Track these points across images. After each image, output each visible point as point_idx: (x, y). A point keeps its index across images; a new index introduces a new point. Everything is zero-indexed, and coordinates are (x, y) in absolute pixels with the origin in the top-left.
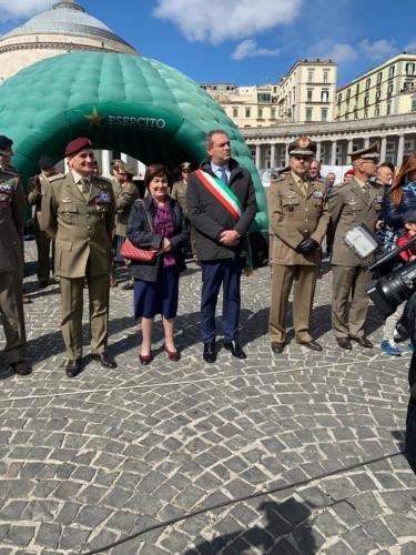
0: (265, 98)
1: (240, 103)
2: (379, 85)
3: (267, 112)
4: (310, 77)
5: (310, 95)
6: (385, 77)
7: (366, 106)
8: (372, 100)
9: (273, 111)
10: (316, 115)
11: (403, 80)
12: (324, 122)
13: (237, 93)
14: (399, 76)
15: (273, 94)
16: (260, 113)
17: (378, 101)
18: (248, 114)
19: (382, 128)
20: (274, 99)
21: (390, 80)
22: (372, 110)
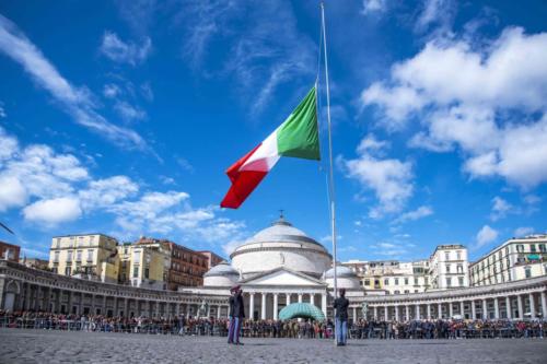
0: (418, 271)
1: (400, 275)
2: (501, 260)
3: (421, 281)
4: (447, 257)
5: (448, 269)
6: (504, 255)
7: (496, 274)
8: (498, 270)
9: (426, 280)
10: (455, 282)
11: (516, 256)
12: (462, 287)
13: (398, 268)
14: (512, 254)
15: (425, 267)
16: (416, 281)
17: (502, 271)
18: (406, 282)
19: (492, 292)
20: (426, 271)
21: (507, 256)
22: (499, 276)
